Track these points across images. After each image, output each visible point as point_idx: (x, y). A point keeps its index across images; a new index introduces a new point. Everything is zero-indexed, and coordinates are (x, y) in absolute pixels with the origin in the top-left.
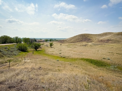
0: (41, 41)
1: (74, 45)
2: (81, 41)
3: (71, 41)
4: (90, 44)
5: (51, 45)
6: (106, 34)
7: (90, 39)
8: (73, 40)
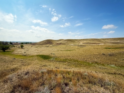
0: (17, 43)
1: (41, 46)
2: (47, 44)
3: (40, 44)
4: (51, 45)
5: (22, 47)
6: (60, 40)
7: (52, 43)
8: (41, 43)
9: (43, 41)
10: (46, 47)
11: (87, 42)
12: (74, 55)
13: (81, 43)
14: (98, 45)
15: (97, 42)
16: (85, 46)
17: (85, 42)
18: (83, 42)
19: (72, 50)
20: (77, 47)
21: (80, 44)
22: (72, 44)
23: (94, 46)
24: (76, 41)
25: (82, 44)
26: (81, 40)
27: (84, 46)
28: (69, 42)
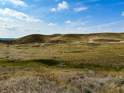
1: (25, 46)
2: (34, 41)
4: (42, 44)
6: (56, 35)
7: (42, 40)
8: (23, 41)
9: (26, 37)
10: (35, 48)
11: (100, 38)
12: (91, 58)
13: (91, 40)
14: (119, 44)
15: (115, 39)
16: (99, 45)
17: (97, 38)
18: (93, 39)
19: (82, 51)
20: (87, 46)
21: (89, 42)
22: (78, 42)
23: (112, 44)
24: (82, 37)
25: (92, 42)
26: (90, 35)
27: (97, 45)
28: (71, 38)
